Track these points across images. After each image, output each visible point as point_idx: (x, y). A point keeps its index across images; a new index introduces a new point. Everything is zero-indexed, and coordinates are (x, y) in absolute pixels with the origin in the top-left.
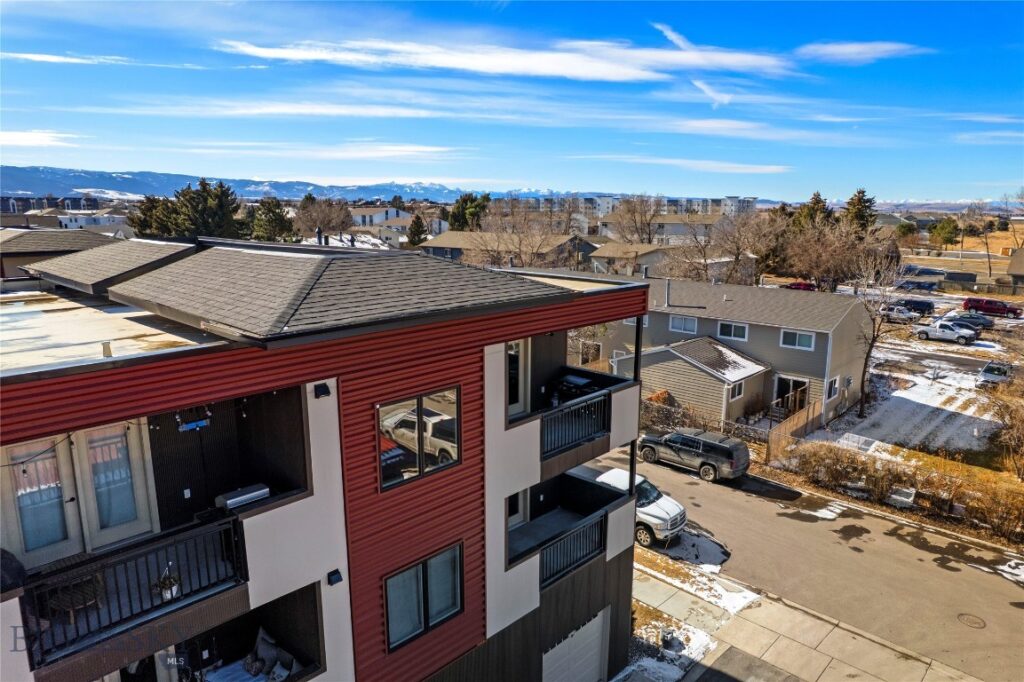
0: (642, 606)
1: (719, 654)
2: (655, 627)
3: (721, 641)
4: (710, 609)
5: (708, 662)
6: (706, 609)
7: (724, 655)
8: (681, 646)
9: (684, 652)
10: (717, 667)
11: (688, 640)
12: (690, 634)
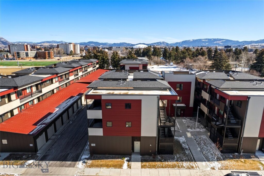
0: (94, 167)
1: (76, 165)
2: (89, 164)
3: (76, 167)
4: (80, 174)
5: (78, 162)
6: (81, 173)
7: (75, 165)
8: (83, 162)
9: (82, 161)
10: (76, 162)
11: (82, 164)
12: (82, 166)
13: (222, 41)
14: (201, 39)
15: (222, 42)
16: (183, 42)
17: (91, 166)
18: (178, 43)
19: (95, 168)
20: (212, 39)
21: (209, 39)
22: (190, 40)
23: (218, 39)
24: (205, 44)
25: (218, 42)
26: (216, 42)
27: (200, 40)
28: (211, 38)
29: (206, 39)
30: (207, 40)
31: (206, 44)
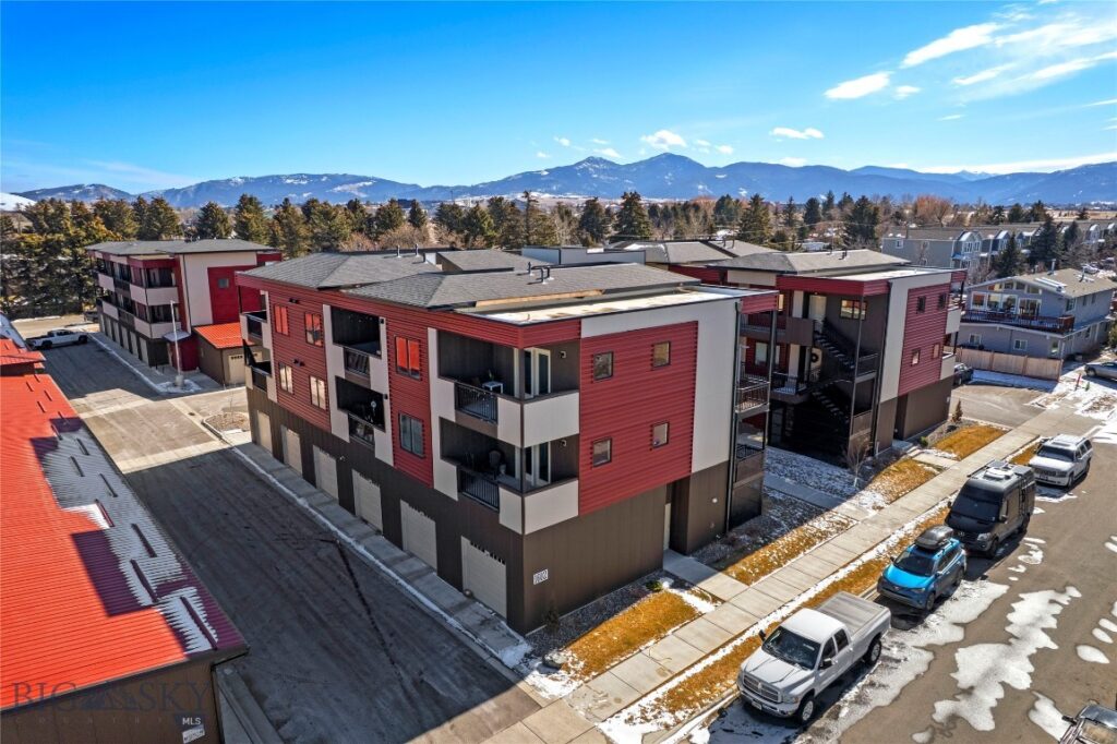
0: (611, 662)
2: (575, 663)
11: (555, 680)
13: (361, 184)
14: (278, 177)
15: (360, 189)
16: (200, 186)
17: (597, 665)
18: (178, 191)
19: (621, 662)
20: (322, 176)
21: (310, 177)
22: (229, 180)
23: (344, 175)
24: (300, 194)
25: (346, 187)
26: (339, 188)
27: (274, 181)
28: (321, 173)
29: (299, 177)
30: (303, 179)
31: (302, 194)
